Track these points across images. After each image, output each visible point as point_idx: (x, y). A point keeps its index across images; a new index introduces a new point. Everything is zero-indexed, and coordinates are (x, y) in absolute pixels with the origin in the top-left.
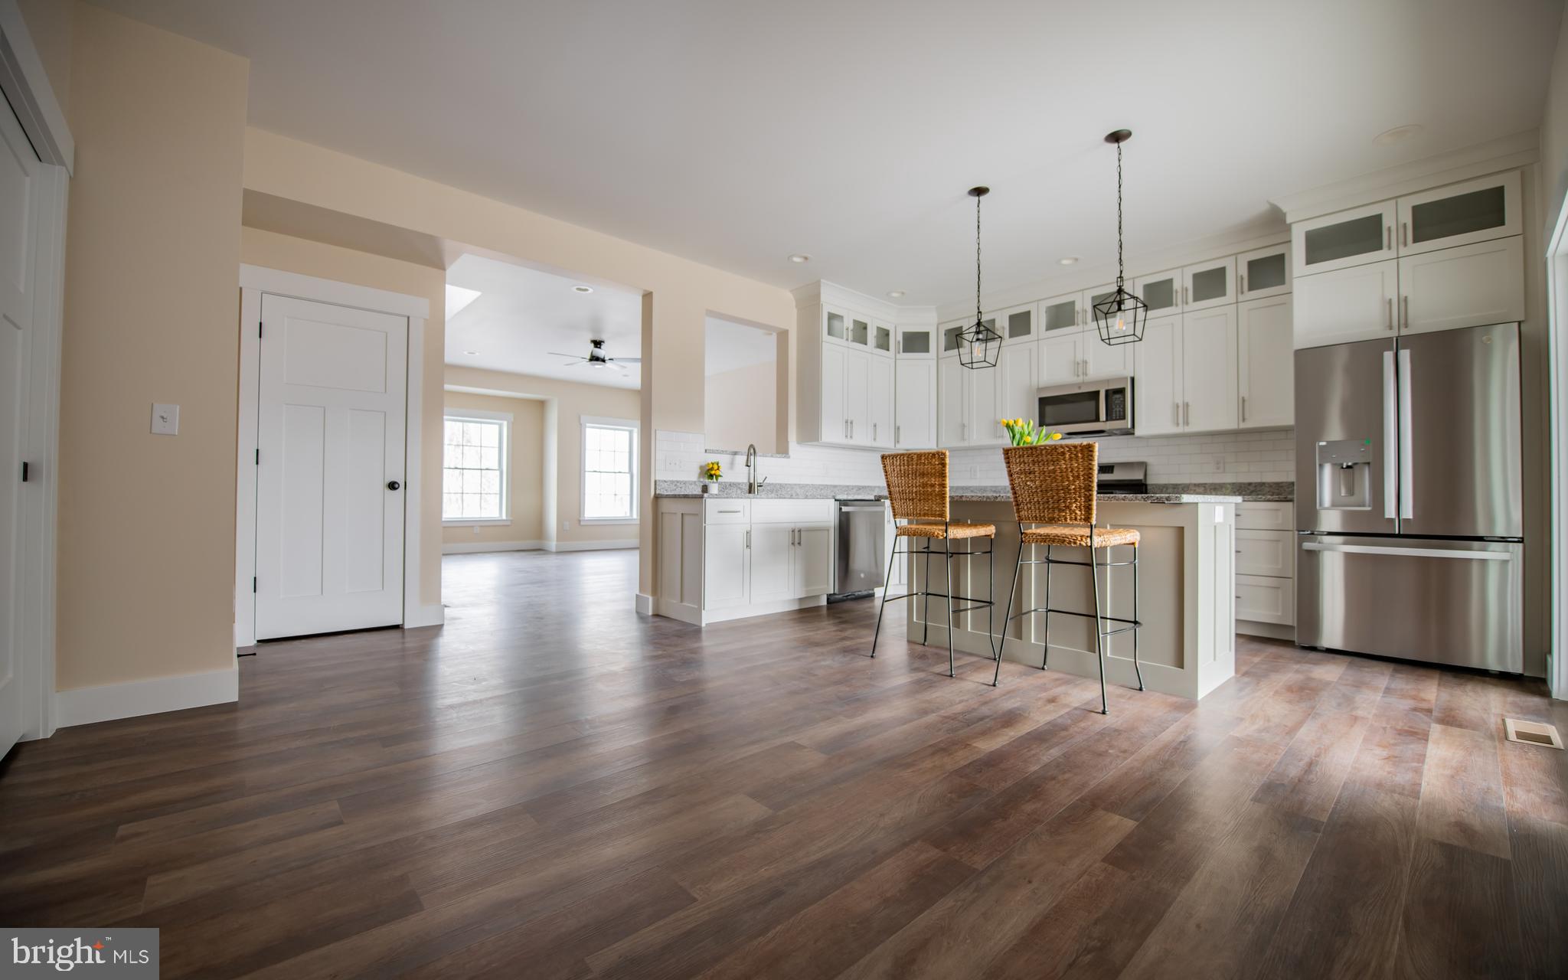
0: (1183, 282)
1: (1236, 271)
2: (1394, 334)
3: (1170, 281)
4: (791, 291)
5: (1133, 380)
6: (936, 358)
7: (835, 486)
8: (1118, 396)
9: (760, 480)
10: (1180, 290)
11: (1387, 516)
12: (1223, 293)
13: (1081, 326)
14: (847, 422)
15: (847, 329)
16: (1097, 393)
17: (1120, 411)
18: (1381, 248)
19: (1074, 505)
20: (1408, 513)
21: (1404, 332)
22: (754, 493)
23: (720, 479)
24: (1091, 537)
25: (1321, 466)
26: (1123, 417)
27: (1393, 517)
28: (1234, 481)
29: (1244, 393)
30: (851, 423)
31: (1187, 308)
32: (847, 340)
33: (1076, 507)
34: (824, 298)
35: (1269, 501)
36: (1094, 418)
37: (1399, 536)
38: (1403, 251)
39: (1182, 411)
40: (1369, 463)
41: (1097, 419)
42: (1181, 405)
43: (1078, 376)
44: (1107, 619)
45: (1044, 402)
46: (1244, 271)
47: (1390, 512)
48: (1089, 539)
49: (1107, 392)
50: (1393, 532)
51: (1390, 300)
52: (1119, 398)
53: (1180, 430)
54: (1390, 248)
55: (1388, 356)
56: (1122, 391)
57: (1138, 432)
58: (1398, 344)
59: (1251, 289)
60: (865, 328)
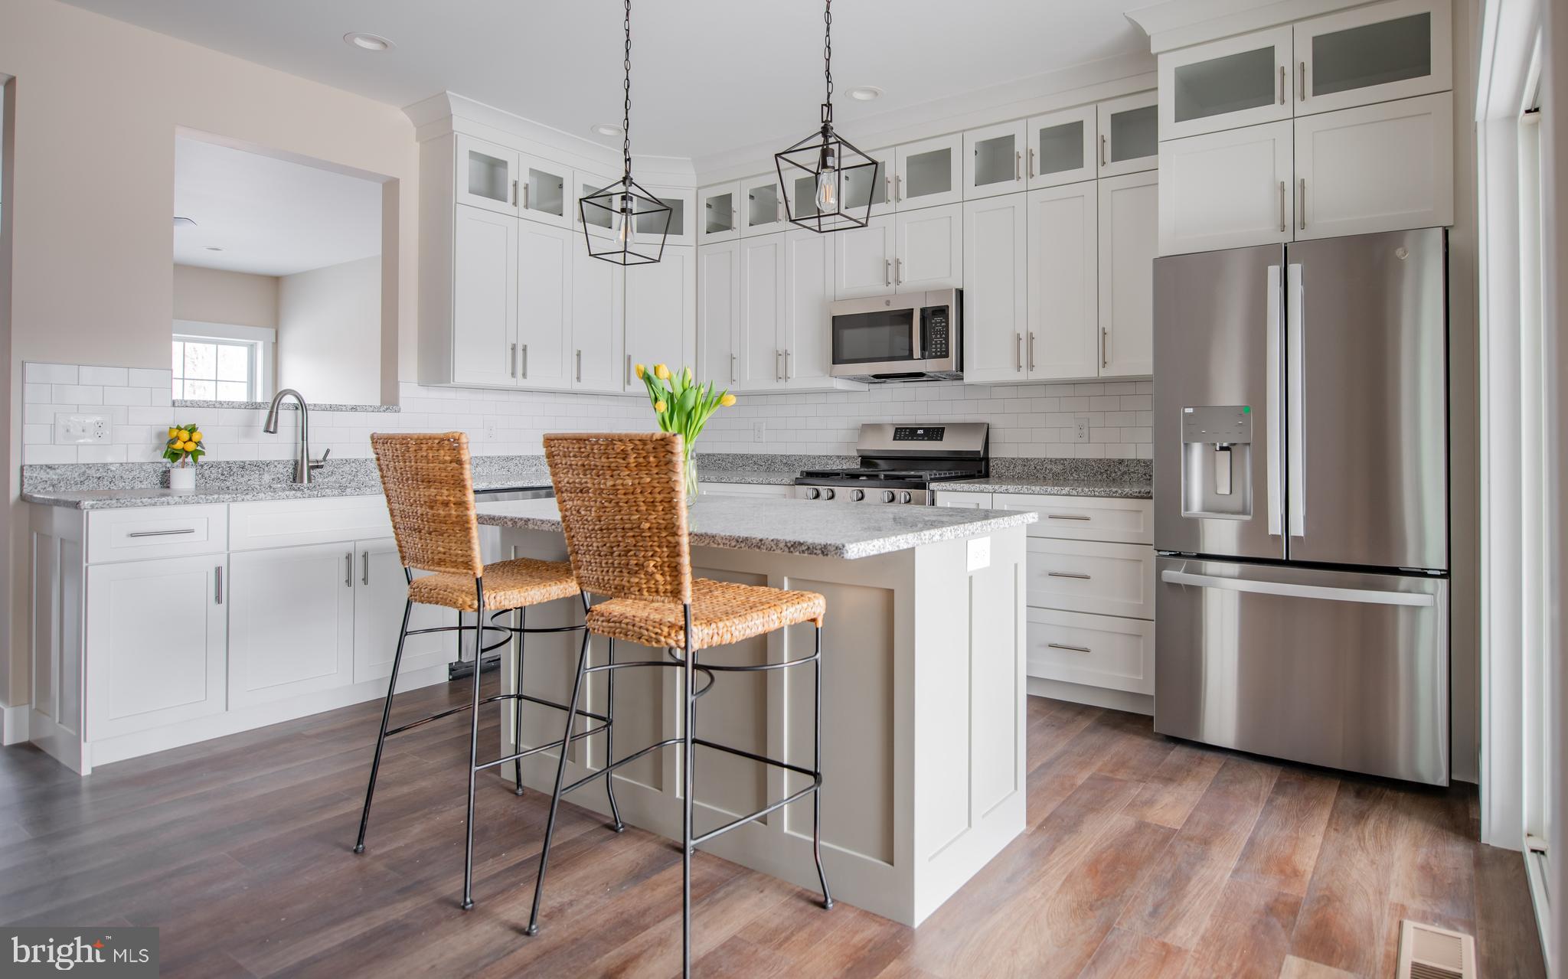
0: (1028, 143)
1: (1097, 131)
2: (1286, 238)
3: (1011, 139)
4: (402, 109)
5: (960, 293)
6: (694, 245)
7: (508, 459)
8: (938, 319)
9: (316, 453)
10: (1022, 154)
11: (1271, 532)
12: (1079, 164)
13: (893, 202)
14: (514, 348)
15: (515, 185)
16: (908, 315)
17: (941, 344)
18: (1273, 102)
19: (652, 563)
20: (1298, 529)
21: (1301, 236)
22: (302, 482)
23: (201, 459)
24: (685, 628)
25: (1186, 445)
26: (945, 354)
27: (1280, 534)
28: (1102, 457)
29: (1105, 323)
30: (525, 350)
31: (1033, 183)
32: (515, 204)
33: (655, 566)
34: (457, 124)
35: (1127, 497)
36: (907, 353)
37: (1287, 563)
38: (1301, 108)
39: (1025, 346)
40: (1249, 444)
41: (910, 357)
42: (1023, 336)
43: (888, 283)
44: (782, 765)
45: (840, 323)
46: (1106, 130)
47: (1275, 527)
48: (682, 633)
49: (923, 310)
50: (1280, 558)
51: (1283, 183)
52: (941, 322)
53: (1022, 376)
54: (1283, 102)
55: (1274, 272)
56: (942, 311)
57: (969, 376)
58: (1286, 256)
59: (1116, 158)
60: (561, 186)
